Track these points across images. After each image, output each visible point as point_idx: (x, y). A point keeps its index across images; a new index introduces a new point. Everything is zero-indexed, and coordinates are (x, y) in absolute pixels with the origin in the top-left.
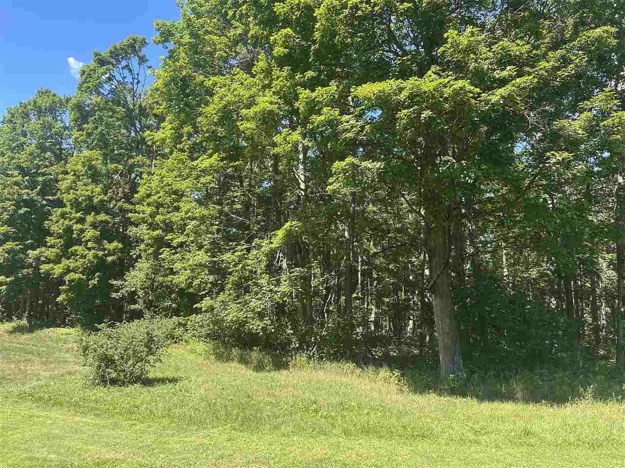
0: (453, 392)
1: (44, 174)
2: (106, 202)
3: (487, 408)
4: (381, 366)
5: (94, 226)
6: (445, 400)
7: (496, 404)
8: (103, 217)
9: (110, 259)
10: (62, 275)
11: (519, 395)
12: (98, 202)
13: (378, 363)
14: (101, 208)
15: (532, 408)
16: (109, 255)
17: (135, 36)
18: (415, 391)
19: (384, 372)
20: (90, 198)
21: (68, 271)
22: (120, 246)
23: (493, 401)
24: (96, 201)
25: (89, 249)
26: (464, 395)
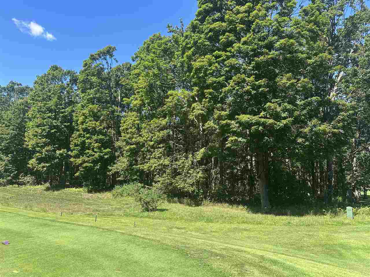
0: (267, 213)
1: (62, 113)
2: (102, 129)
3: (278, 217)
4: (240, 205)
5: (96, 141)
6: (264, 215)
7: (281, 217)
8: (101, 137)
9: (106, 157)
10: (81, 164)
11: (289, 213)
12: (99, 130)
13: (238, 203)
14: (100, 133)
15: (292, 217)
16: (105, 155)
17: (110, 46)
18: (253, 213)
19: (241, 207)
20: (94, 128)
21: (84, 162)
22: (110, 150)
23: (280, 216)
24: (97, 129)
25: (96, 152)
26: (271, 214)
